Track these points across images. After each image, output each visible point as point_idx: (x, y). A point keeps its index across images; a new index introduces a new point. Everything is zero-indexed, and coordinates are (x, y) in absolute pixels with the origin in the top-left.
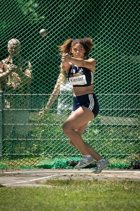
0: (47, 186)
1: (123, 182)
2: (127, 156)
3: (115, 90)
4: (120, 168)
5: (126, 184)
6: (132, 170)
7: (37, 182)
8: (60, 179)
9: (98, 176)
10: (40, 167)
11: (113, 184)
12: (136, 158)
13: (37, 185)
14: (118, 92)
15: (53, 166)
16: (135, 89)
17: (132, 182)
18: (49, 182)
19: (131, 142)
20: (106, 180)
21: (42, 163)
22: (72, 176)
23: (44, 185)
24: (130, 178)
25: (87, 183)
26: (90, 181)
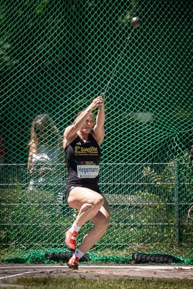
0: (17, 286)
1: (120, 281)
2: (126, 246)
3: (109, 159)
4: (117, 262)
5: (123, 283)
6: (133, 265)
7: (4, 281)
8: (35, 277)
9: (87, 272)
10: (9, 261)
11: (106, 283)
12: (139, 249)
13: (3, 285)
14: (114, 160)
15: (27, 260)
16: (137, 157)
17: (131, 280)
18: (20, 281)
19: (132, 227)
20: (97, 278)
21: (13, 256)
22: (51, 272)
23: (12, 285)
24: (130, 274)
25: (70, 283)
26: (75, 280)
